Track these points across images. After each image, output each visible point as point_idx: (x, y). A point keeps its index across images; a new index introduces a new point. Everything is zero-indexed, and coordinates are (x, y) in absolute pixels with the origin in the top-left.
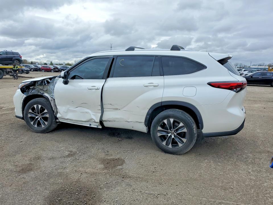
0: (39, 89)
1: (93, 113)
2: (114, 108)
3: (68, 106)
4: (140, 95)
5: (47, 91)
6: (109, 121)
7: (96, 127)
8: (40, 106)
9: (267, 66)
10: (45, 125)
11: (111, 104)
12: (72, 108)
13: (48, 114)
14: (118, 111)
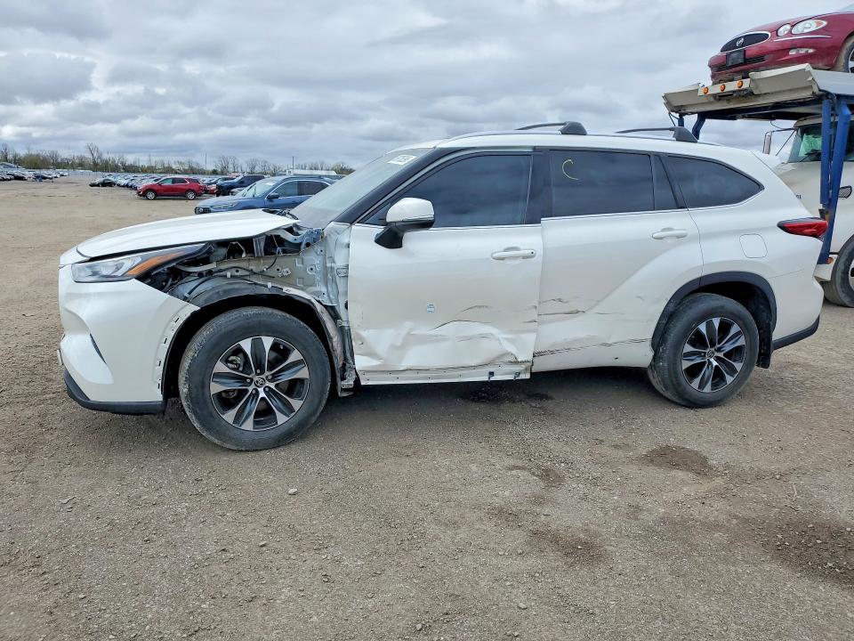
0: (241, 273)
1: (506, 336)
2: (567, 311)
3: (408, 325)
4: (643, 265)
5: (287, 280)
6: (552, 352)
7: (511, 377)
8: (268, 342)
9: (332, 169)
10: (292, 410)
11: (560, 300)
12: (423, 330)
13: (306, 368)
14: (580, 318)
